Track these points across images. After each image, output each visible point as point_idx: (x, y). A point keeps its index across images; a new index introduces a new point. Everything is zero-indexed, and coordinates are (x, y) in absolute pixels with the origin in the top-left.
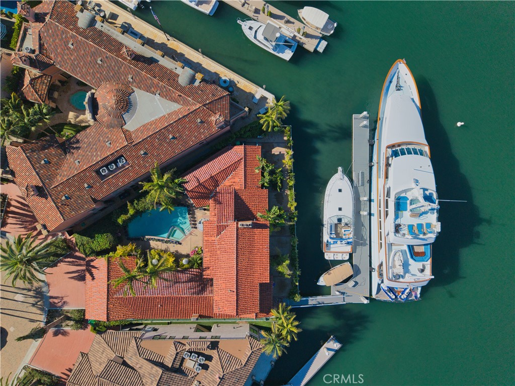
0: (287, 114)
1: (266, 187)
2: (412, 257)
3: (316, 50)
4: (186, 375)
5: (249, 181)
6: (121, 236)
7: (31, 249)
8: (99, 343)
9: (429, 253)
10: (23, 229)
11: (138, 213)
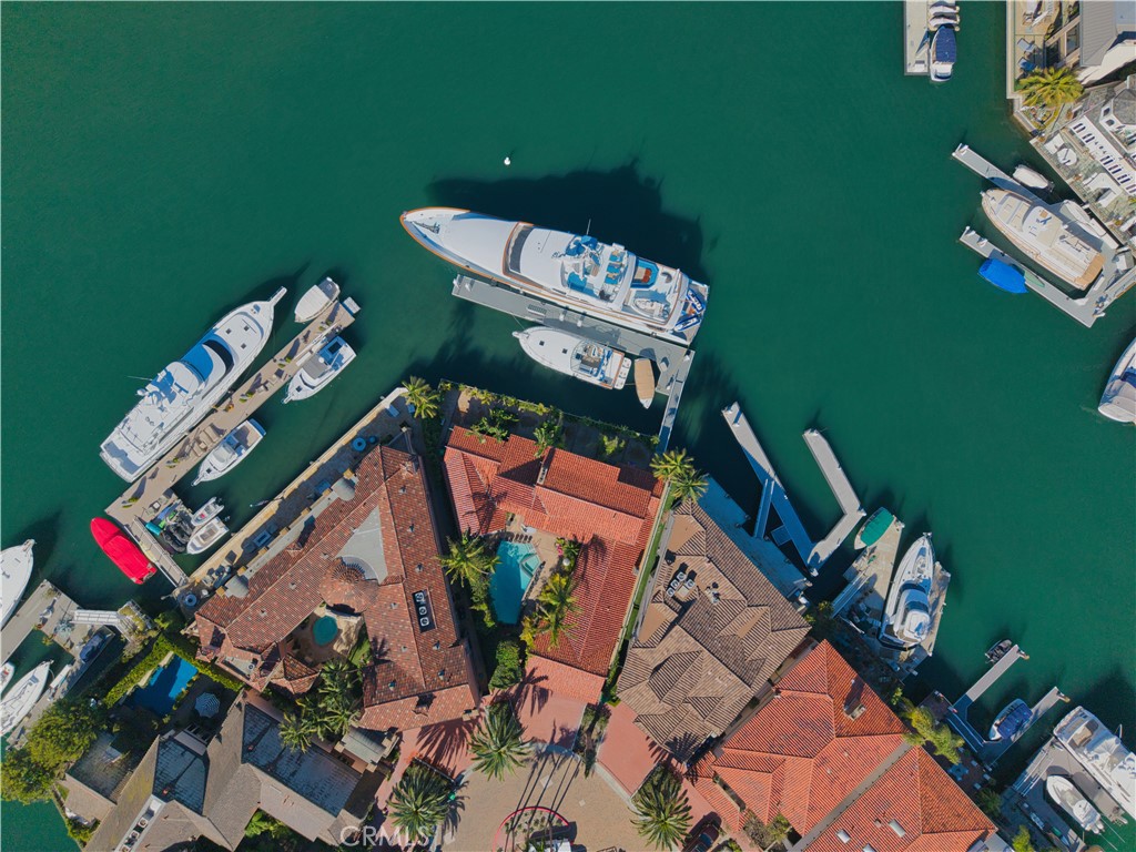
0: (425, 384)
1: (508, 435)
2: (648, 286)
3: (354, 315)
4: (694, 600)
5: (492, 454)
6: (511, 632)
7: (488, 735)
8: (629, 697)
9: (650, 264)
10: (460, 751)
11: (488, 600)
